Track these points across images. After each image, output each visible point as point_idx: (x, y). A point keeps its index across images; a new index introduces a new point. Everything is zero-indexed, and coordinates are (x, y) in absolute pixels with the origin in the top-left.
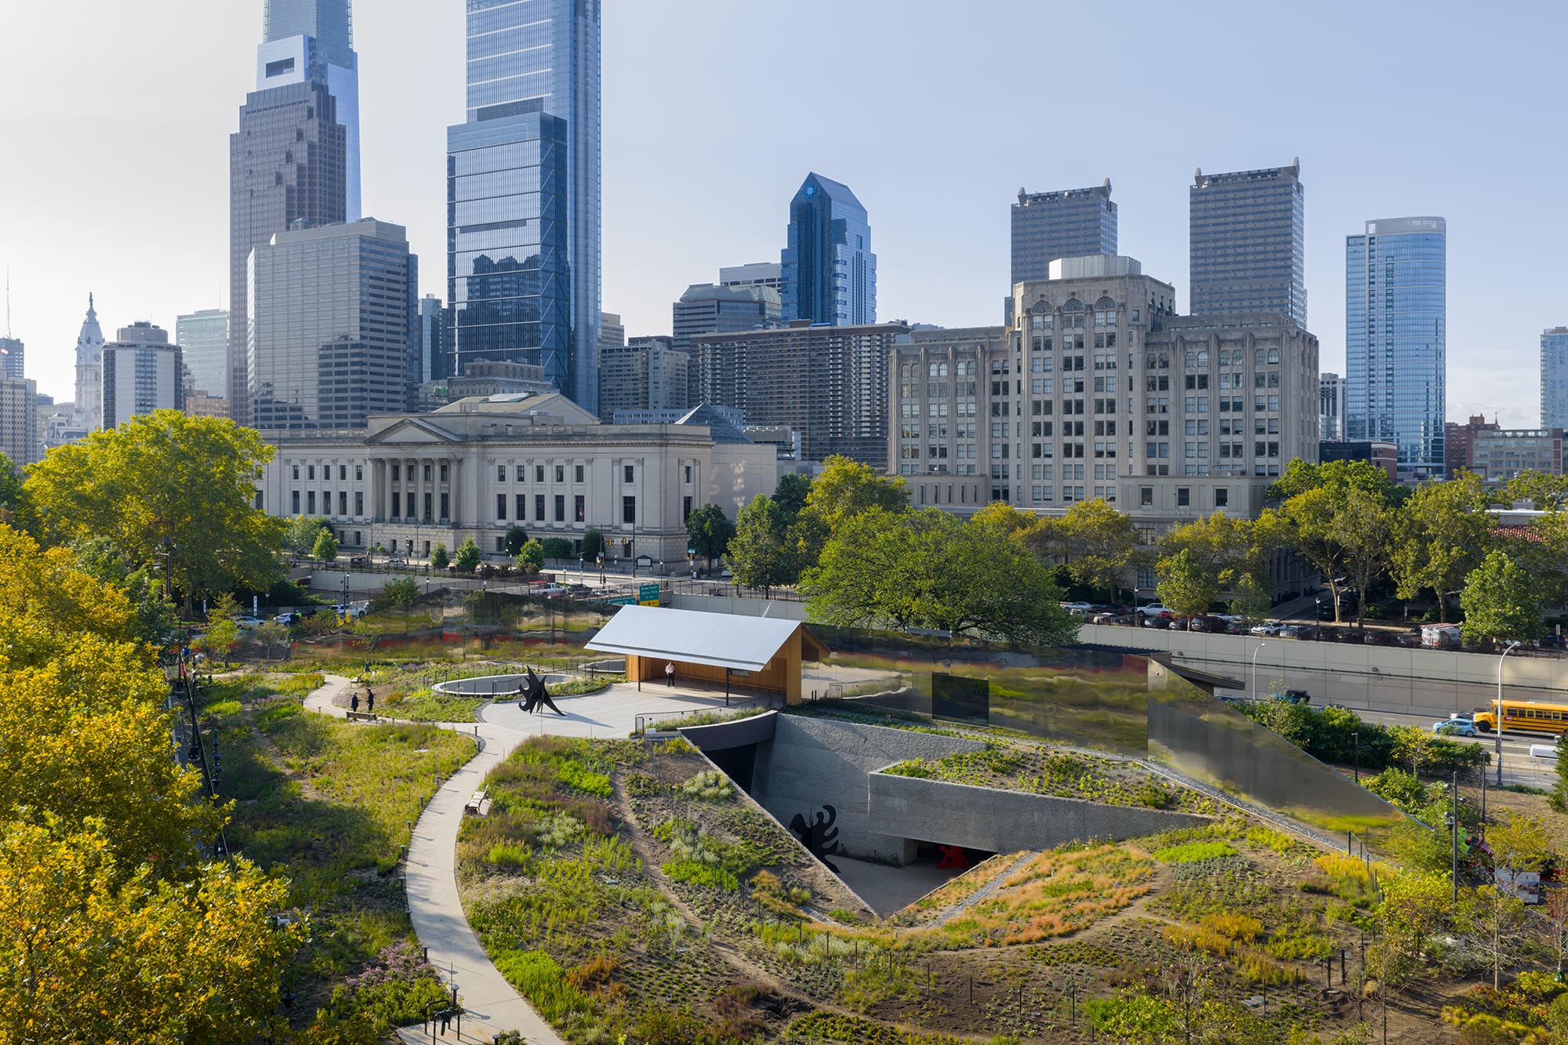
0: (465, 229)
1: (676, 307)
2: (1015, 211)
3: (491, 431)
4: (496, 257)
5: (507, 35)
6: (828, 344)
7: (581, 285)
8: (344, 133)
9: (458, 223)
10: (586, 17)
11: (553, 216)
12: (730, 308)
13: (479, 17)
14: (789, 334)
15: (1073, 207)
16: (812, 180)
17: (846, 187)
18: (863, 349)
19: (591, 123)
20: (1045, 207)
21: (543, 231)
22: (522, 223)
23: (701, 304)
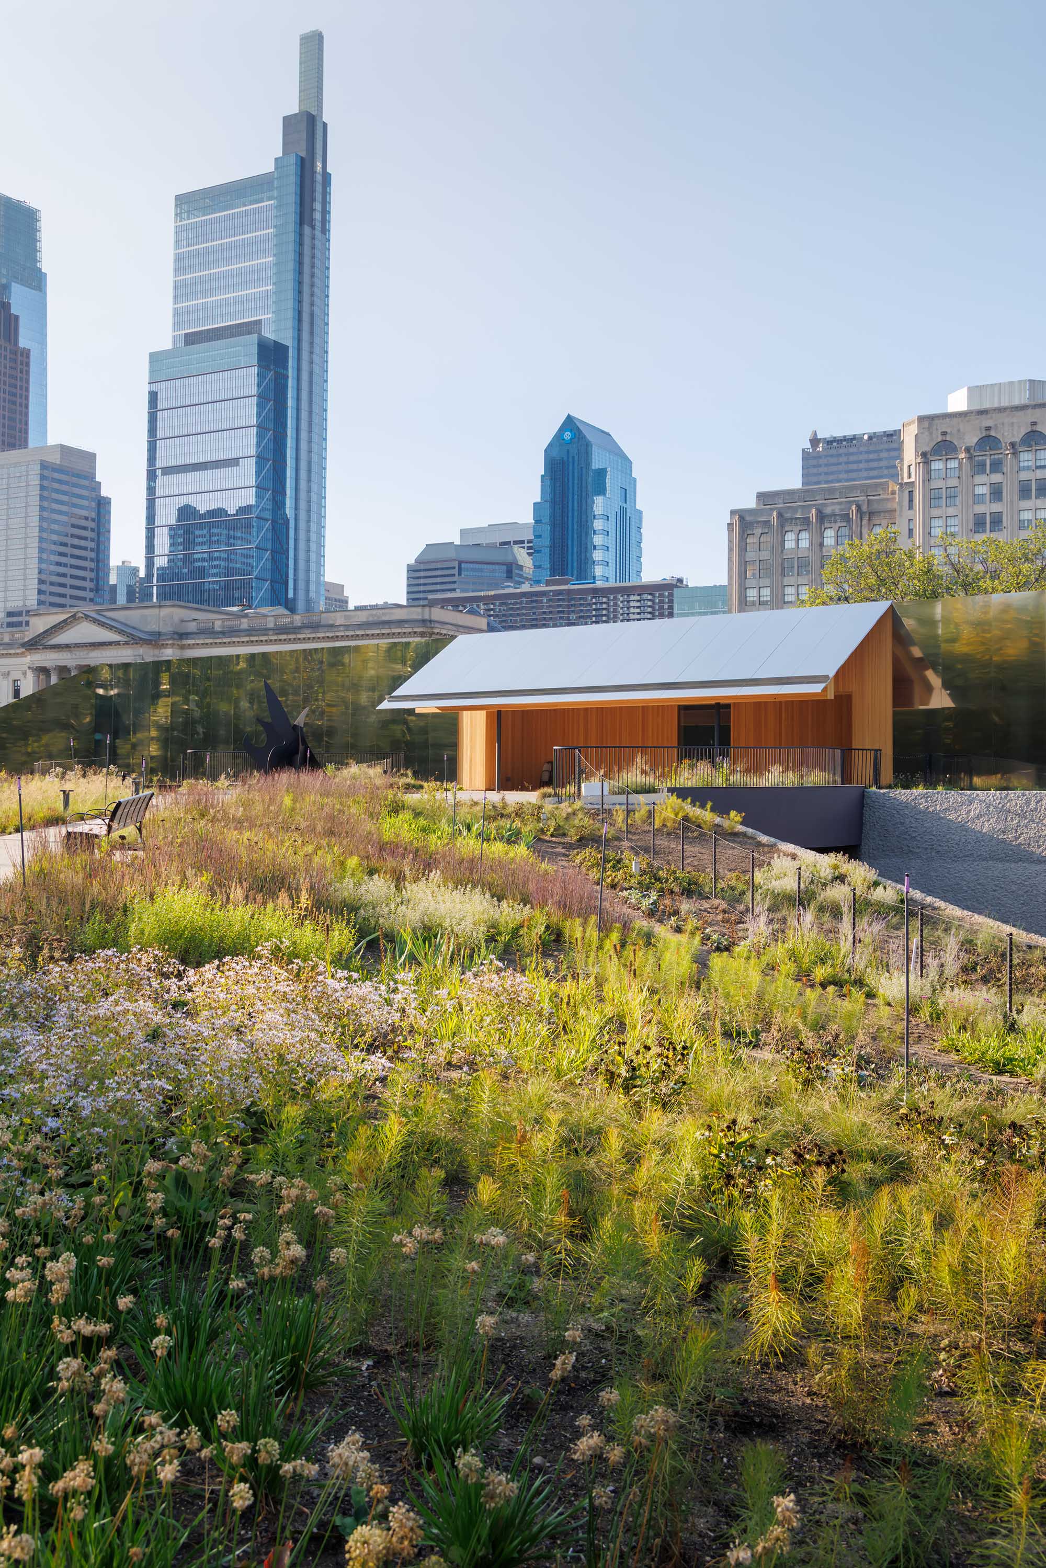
0: (167, 471)
1: (411, 569)
2: (806, 456)
3: (192, 627)
4: (203, 505)
5: (221, 249)
6: (590, 605)
7: (302, 535)
8: (28, 357)
9: (159, 464)
10: (313, 227)
11: (271, 456)
12: (473, 570)
13: (189, 228)
14: (544, 594)
15: (875, 452)
16: (570, 423)
17: (608, 434)
18: (632, 610)
19: (317, 350)
20: (841, 451)
21: (258, 473)
22: (233, 462)
23: (439, 565)
